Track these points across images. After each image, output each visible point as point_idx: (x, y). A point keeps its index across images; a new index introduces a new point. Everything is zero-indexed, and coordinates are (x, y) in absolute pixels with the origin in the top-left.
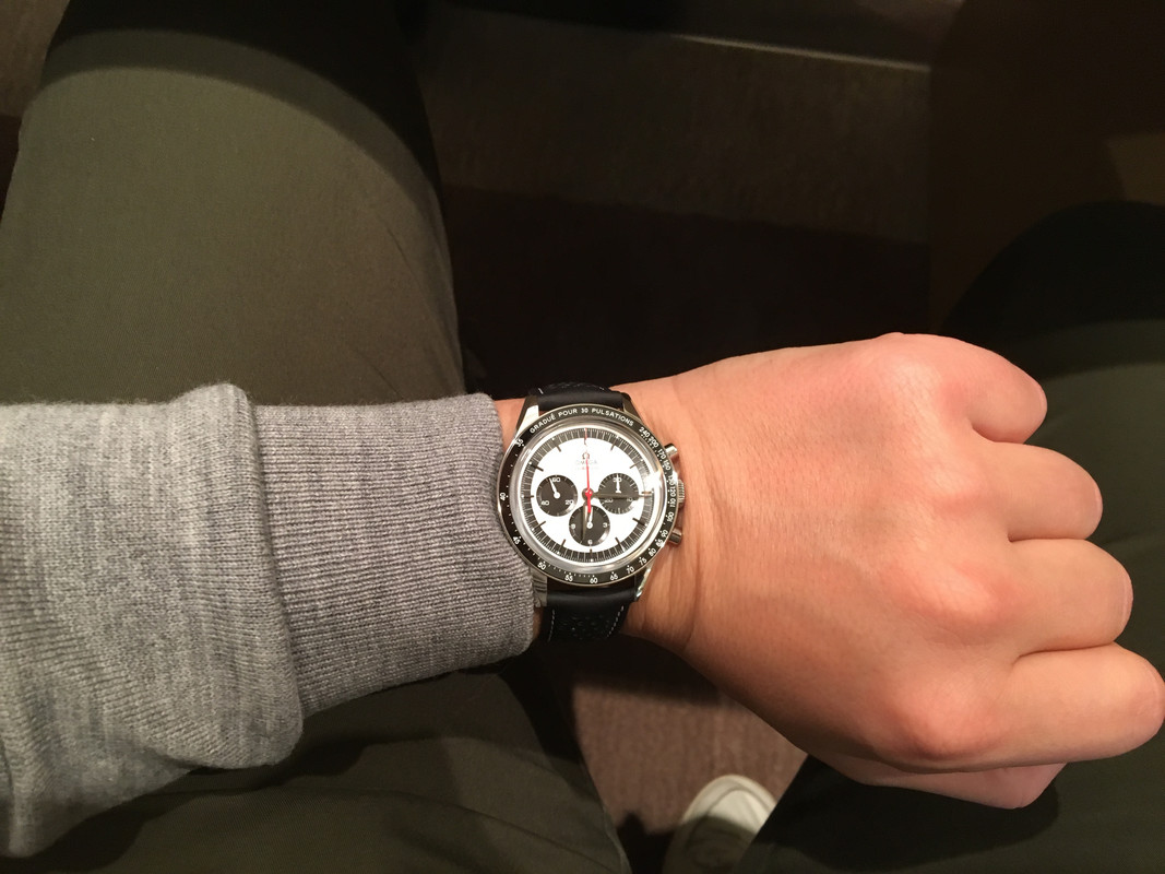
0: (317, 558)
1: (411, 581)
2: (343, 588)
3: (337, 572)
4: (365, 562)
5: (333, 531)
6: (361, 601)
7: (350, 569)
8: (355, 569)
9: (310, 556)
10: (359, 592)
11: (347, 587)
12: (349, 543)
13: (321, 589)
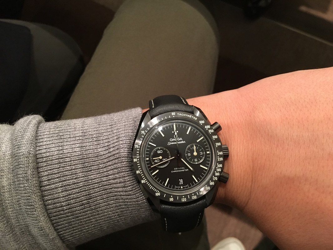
0: (60, 184)
1: (103, 190)
2: (72, 196)
3: (69, 189)
4: (81, 184)
5: (68, 171)
6: (81, 201)
7: (75, 187)
8: (77, 187)
9: (58, 183)
10: (79, 198)
11: (74, 195)
12: (74, 175)
13: (63, 197)
